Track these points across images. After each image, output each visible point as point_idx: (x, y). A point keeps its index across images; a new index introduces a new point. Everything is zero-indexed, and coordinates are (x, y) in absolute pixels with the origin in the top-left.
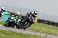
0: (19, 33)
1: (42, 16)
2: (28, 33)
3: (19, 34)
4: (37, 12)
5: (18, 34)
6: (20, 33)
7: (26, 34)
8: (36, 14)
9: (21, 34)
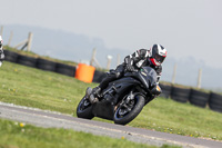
0: (23, 125)
1: (110, 57)
2: (59, 126)
3: (24, 128)
4: (164, 51)
5: (19, 129)
6: (27, 127)
7: (50, 129)
8: (162, 59)
9: (33, 128)
